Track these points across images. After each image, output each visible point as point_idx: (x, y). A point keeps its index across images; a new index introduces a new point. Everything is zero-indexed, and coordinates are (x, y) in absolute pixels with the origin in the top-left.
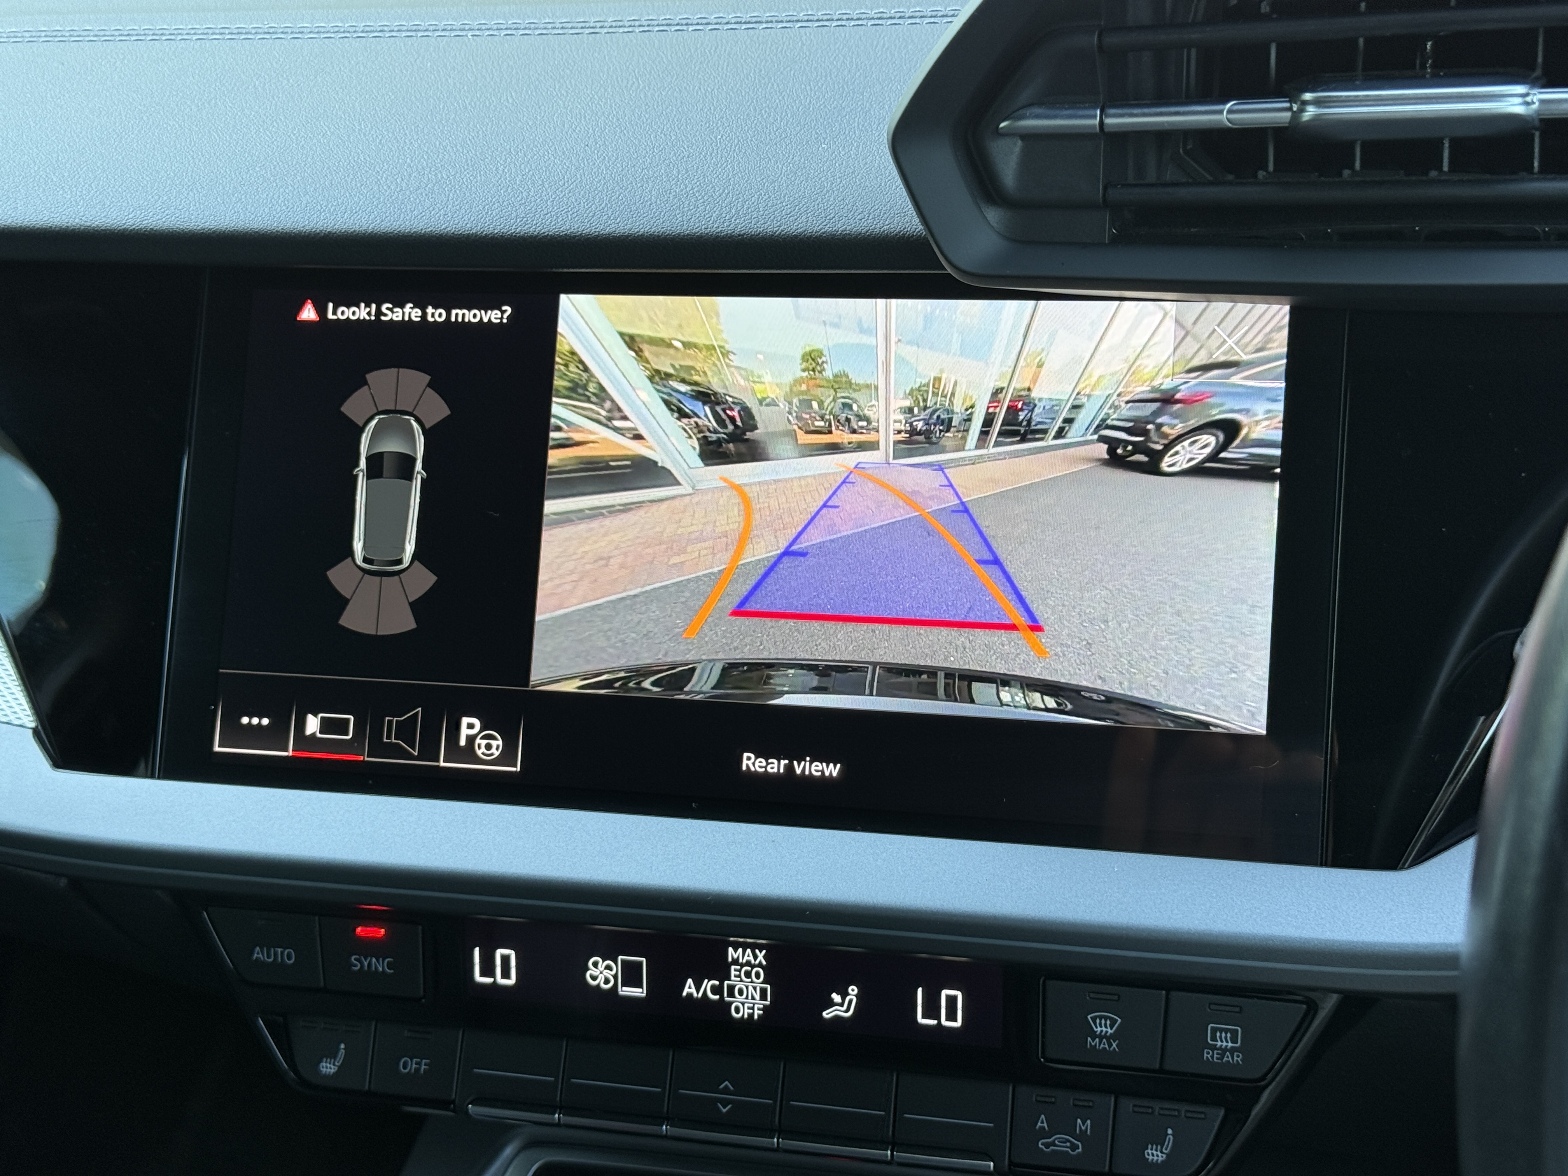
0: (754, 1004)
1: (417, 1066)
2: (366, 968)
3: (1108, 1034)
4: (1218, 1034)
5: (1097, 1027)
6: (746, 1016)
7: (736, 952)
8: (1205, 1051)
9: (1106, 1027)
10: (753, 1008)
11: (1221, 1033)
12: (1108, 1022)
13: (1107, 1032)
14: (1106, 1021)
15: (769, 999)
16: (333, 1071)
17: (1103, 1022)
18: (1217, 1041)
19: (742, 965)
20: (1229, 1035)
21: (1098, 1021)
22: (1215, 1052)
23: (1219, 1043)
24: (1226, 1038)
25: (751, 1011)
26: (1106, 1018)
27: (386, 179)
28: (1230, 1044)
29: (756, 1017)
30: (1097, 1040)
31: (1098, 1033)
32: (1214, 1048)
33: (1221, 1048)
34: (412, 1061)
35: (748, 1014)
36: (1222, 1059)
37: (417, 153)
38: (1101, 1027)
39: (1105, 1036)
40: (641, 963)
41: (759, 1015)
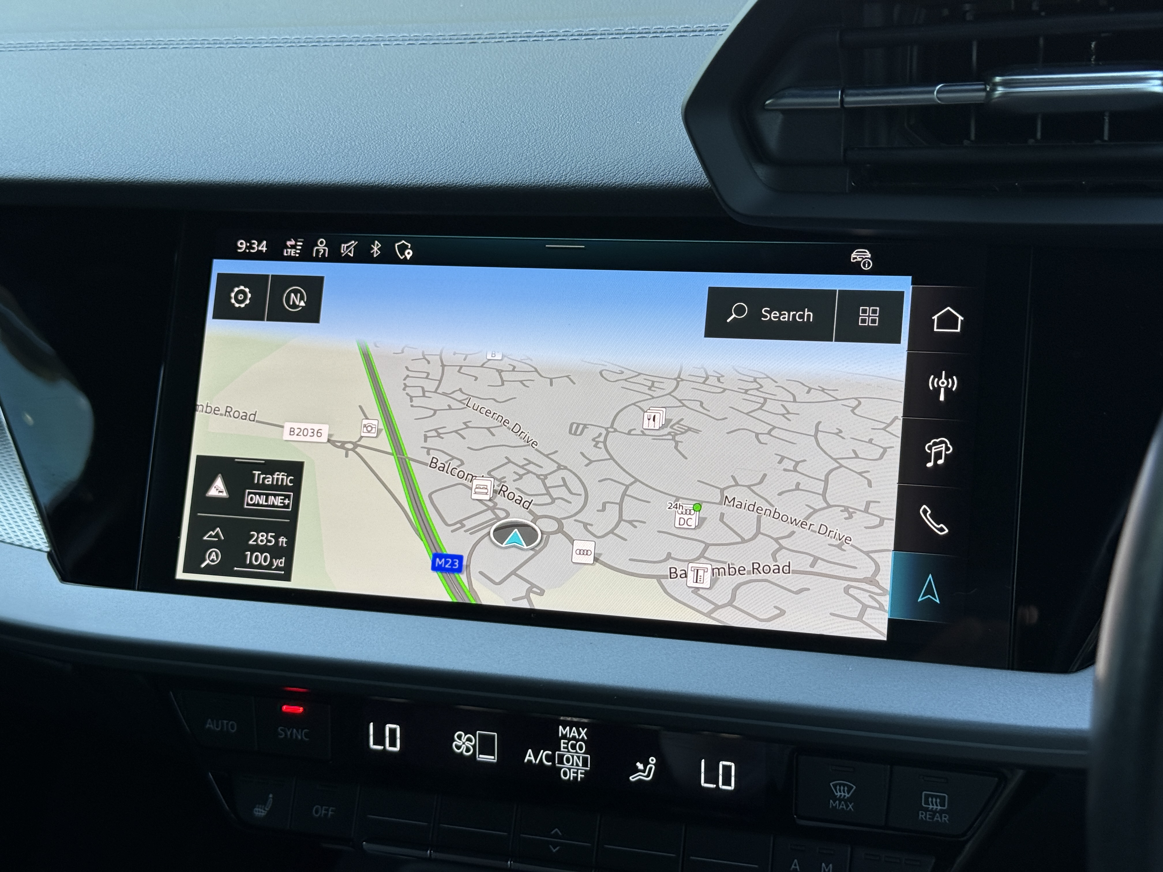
0: (578, 770)
1: (326, 812)
2: (289, 736)
3: (846, 798)
4: (930, 799)
5: (837, 792)
6: (572, 778)
7: (564, 730)
8: (920, 812)
9: (844, 792)
10: (577, 773)
11: (932, 799)
12: (846, 788)
13: (845, 796)
14: (844, 787)
15: (589, 766)
16: (263, 814)
17: (842, 788)
18: (929, 805)
19: (569, 740)
20: (938, 800)
21: (838, 787)
22: (928, 813)
23: (931, 807)
24: (936, 802)
25: (575, 775)
26: (844, 785)
27: (314, 146)
28: (939, 808)
29: (579, 779)
30: (837, 802)
31: (838, 797)
32: (926, 810)
33: (932, 810)
34: (322, 808)
35: (573, 777)
36: (933, 819)
37: (338, 127)
38: (840, 792)
39: (843, 800)
40: (494, 736)
41: (581, 778)
